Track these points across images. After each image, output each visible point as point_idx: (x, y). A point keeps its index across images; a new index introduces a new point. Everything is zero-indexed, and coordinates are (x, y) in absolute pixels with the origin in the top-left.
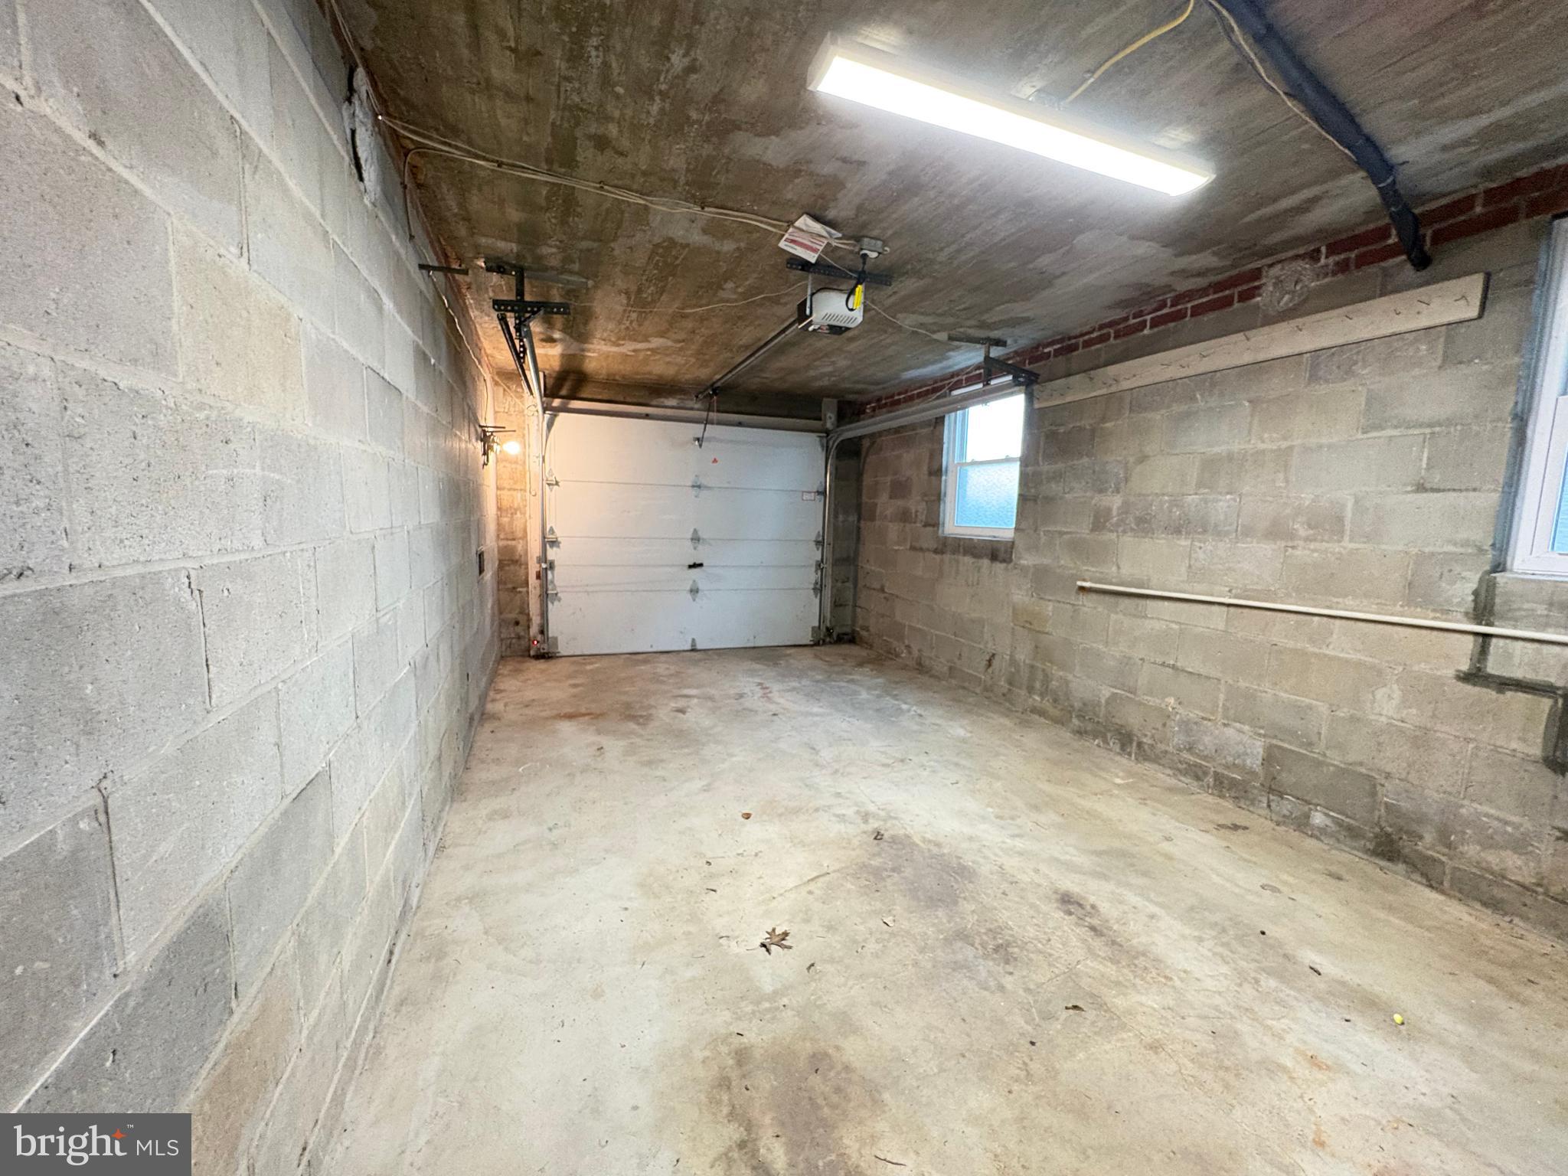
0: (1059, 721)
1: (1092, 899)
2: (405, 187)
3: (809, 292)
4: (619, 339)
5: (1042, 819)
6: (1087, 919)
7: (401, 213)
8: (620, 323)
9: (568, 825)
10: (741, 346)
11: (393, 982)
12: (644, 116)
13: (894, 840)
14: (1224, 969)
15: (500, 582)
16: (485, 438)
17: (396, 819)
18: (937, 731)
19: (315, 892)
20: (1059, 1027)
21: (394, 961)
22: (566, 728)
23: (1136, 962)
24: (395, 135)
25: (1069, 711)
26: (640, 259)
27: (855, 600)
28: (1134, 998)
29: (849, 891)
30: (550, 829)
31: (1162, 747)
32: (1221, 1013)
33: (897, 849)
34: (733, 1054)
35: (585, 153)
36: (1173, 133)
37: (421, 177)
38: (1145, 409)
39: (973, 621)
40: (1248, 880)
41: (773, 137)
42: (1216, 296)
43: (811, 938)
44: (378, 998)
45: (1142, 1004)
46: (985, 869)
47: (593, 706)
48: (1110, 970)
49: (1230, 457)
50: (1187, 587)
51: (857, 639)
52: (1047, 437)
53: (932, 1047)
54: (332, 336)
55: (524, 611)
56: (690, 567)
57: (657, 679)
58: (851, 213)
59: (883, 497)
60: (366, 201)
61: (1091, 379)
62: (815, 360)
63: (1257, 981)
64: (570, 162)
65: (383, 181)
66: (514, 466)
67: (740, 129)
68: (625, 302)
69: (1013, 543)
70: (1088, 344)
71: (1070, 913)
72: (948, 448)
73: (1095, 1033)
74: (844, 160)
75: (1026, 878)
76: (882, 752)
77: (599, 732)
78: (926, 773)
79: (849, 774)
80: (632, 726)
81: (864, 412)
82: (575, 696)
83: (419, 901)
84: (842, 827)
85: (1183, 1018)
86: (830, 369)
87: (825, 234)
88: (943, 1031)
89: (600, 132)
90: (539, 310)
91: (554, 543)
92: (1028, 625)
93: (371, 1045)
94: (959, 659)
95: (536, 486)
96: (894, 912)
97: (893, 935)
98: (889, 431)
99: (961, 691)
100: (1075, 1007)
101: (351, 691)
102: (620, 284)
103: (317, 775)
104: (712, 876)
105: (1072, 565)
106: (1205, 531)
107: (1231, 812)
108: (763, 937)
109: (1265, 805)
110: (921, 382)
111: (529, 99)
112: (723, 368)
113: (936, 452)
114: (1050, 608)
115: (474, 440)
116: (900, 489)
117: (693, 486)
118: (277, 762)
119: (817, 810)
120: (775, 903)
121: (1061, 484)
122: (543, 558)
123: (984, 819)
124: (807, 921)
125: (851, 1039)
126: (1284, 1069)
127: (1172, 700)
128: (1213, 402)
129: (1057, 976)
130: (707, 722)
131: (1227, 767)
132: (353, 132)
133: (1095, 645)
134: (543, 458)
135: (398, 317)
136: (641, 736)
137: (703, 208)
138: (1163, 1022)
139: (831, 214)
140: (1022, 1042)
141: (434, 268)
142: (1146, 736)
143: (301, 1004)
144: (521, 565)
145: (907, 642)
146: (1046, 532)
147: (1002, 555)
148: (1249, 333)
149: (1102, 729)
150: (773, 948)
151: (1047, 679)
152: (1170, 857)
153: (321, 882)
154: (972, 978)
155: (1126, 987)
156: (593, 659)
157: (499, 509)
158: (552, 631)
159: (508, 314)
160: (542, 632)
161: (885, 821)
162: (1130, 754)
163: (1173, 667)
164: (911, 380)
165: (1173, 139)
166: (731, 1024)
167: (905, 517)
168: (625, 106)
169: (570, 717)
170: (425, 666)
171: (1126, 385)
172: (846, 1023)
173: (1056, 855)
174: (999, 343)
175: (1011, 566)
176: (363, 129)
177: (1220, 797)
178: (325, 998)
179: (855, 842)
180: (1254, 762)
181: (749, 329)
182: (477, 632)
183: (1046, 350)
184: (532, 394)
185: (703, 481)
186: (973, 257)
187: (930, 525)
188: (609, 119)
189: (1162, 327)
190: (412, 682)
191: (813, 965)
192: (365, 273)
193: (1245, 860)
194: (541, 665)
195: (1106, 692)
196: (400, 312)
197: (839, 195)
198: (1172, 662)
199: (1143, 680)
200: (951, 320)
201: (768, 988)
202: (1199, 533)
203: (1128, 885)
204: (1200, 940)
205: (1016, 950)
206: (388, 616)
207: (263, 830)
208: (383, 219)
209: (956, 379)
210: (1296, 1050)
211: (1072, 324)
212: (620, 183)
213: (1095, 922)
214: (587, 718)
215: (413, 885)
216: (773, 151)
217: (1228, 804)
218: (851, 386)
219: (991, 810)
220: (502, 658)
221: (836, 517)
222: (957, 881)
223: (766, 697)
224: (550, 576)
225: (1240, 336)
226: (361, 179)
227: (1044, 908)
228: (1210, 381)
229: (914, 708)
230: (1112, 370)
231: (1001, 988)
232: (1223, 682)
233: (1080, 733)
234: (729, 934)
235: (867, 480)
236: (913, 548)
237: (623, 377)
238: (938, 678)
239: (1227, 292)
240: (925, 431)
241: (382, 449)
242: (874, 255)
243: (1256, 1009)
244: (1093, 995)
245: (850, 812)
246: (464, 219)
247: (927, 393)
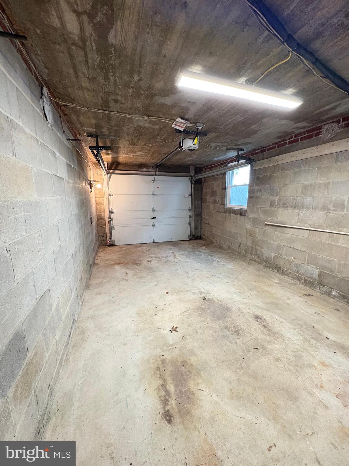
0: (260, 263)
1: (264, 317)
2: (61, 117)
3: (182, 139)
4: (128, 153)
5: (252, 293)
6: (262, 323)
7: (60, 126)
8: (128, 148)
9: (117, 296)
10: (164, 153)
11: (71, 341)
12: (128, 93)
13: (209, 300)
14: (301, 337)
15: (98, 225)
16: (91, 184)
17: (70, 298)
18: (223, 266)
19: (47, 322)
20: (251, 354)
21: (71, 335)
22: (117, 267)
23: (275, 335)
24: (57, 103)
25: (263, 260)
26: (131, 131)
27: (201, 226)
28: (274, 345)
29: (195, 315)
30: (113, 298)
31: (289, 271)
32: (299, 350)
33: (210, 303)
34: (161, 361)
35: (112, 104)
36: (290, 90)
37: (66, 113)
38: (286, 170)
39: (235, 233)
40: (312, 311)
41: (167, 97)
42: (308, 134)
43: (184, 328)
44: (67, 346)
45: (276, 348)
46: (234, 308)
47: (125, 260)
48: (267, 338)
49: (311, 185)
50: (297, 224)
51: (202, 238)
52: (256, 178)
53: (215, 359)
54: (42, 169)
55: (105, 232)
56: (152, 218)
57: (143, 252)
58: (193, 116)
59: (209, 196)
60: (49, 126)
61: (270, 160)
62: (187, 156)
63: (310, 341)
64: (108, 106)
65: (54, 118)
66: (100, 191)
67: (156, 95)
68: (128, 143)
69: (247, 210)
70: (269, 149)
71: (257, 321)
72: (228, 181)
73: (262, 356)
74: (189, 102)
75: (246, 311)
76: (207, 274)
77: (127, 268)
78: (219, 280)
79: (197, 280)
80: (136, 266)
81: (203, 170)
82: (120, 258)
83: (78, 318)
84: (194, 296)
85: (287, 352)
86: (191, 159)
87: (185, 123)
88: (219, 355)
89: (116, 98)
90: (103, 149)
91: (112, 213)
92: (251, 235)
93: (66, 358)
94: (231, 244)
95: (106, 196)
96: (207, 321)
97: (207, 328)
98: (210, 176)
99: (231, 254)
100: (256, 348)
101: (54, 266)
102: (126, 138)
103: (46, 291)
104: (157, 311)
105: (264, 217)
106: (303, 208)
107: (308, 290)
108: (170, 328)
109: (319, 289)
110: (219, 161)
111: (94, 91)
112: (159, 159)
113: (224, 182)
114: (257, 230)
115: (87, 185)
116: (213, 194)
117: (152, 195)
118: (34, 290)
119: (187, 291)
120: (174, 319)
121: (261, 193)
122: (110, 217)
123: (235, 293)
124: (183, 324)
125: (193, 357)
126: (314, 366)
127: (292, 258)
128: (306, 168)
129: (252, 339)
130: (157, 265)
131: (308, 277)
132: (44, 107)
133: (270, 241)
134: (108, 188)
135: (61, 157)
136: (138, 269)
137: (148, 117)
138: (281, 353)
139: (186, 117)
140: (240, 358)
141: (72, 140)
142: (285, 268)
143: (45, 351)
144: (103, 219)
145: (216, 239)
146: (256, 207)
147: (243, 214)
148: (317, 146)
149: (272, 266)
150: (173, 331)
151: (256, 251)
152: (288, 304)
153: (49, 318)
154: (228, 340)
155: (272, 343)
156: (125, 246)
157: (96, 203)
158: (113, 238)
159: (94, 150)
160: (110, 239)
161: (206, 294)
162: (280, 273)
163: (293, 248)
164: (216, 161)
165: (289, 91)
166: (161, 353)
167: (215, 202)
168: (122, 91)
169: (118, 264)
170: (76, 254)
171: (280, 162)
172: (192, 352)
173: (255, 304)
174: (242, 150)
175: (246, 217)
176: (47, 105)
177: (306, 286)
178: (52, 348)
179: (198, 300)
180: (316, 276)
181: (165, 149)
182: (91, 241)
183: (256, 151)
184: (103, 170)
185: (155, 193)
186: (231, 127)
187: (222, 205)
188: (117, 94)
189: (292, 144)
190: (72, 260)
191: (184, 336)
192: (50, 147)
193: (311, 305)
194: (110, 248)
195: (273, 255)
196: (61, 155)
197: (188, 112)
198: (293, 246)
199: (284, 252)
200: (226, 144)
201: (171, 343)
202: (301, 208)
203: (275, 313)
204: (294, 329)
205: (241, 332)
206: (63, 243)
207: (31, 309)
208: (55, 130)
209: (230, 160)
210: (319, 361)
211: (264, 143)
212: (123, 111)
213: (265, 324)
214: (123, 264)
215: (76, 315)
216: (168, 101)
217: (308, 288)
218: (198, 163)
219: (237, 290)
220: (99, 246)
221: (195, 202)
222: (226, 312)
223: (174, 257)
224: (112, 223)
225: (315, 147)
226: (47, 120)
227: (250, 320)
228: (306, 161)
229: (217, 259)
230: (276, 158)
231: (236, 343)
232: (307, 253)
233: (266, 267)
234: (161, 327)
235: (204, 191)
236: (217, 212)
237: (130, 163)
238: (225, 250)
239: (311, 133)
240: (221, 176)
241: (59, 197)
242: (201, 128)
243: (308, 349)
244: (262, 345)
245: (197, 292)
246: (79, 123)
247: (221, 164)
